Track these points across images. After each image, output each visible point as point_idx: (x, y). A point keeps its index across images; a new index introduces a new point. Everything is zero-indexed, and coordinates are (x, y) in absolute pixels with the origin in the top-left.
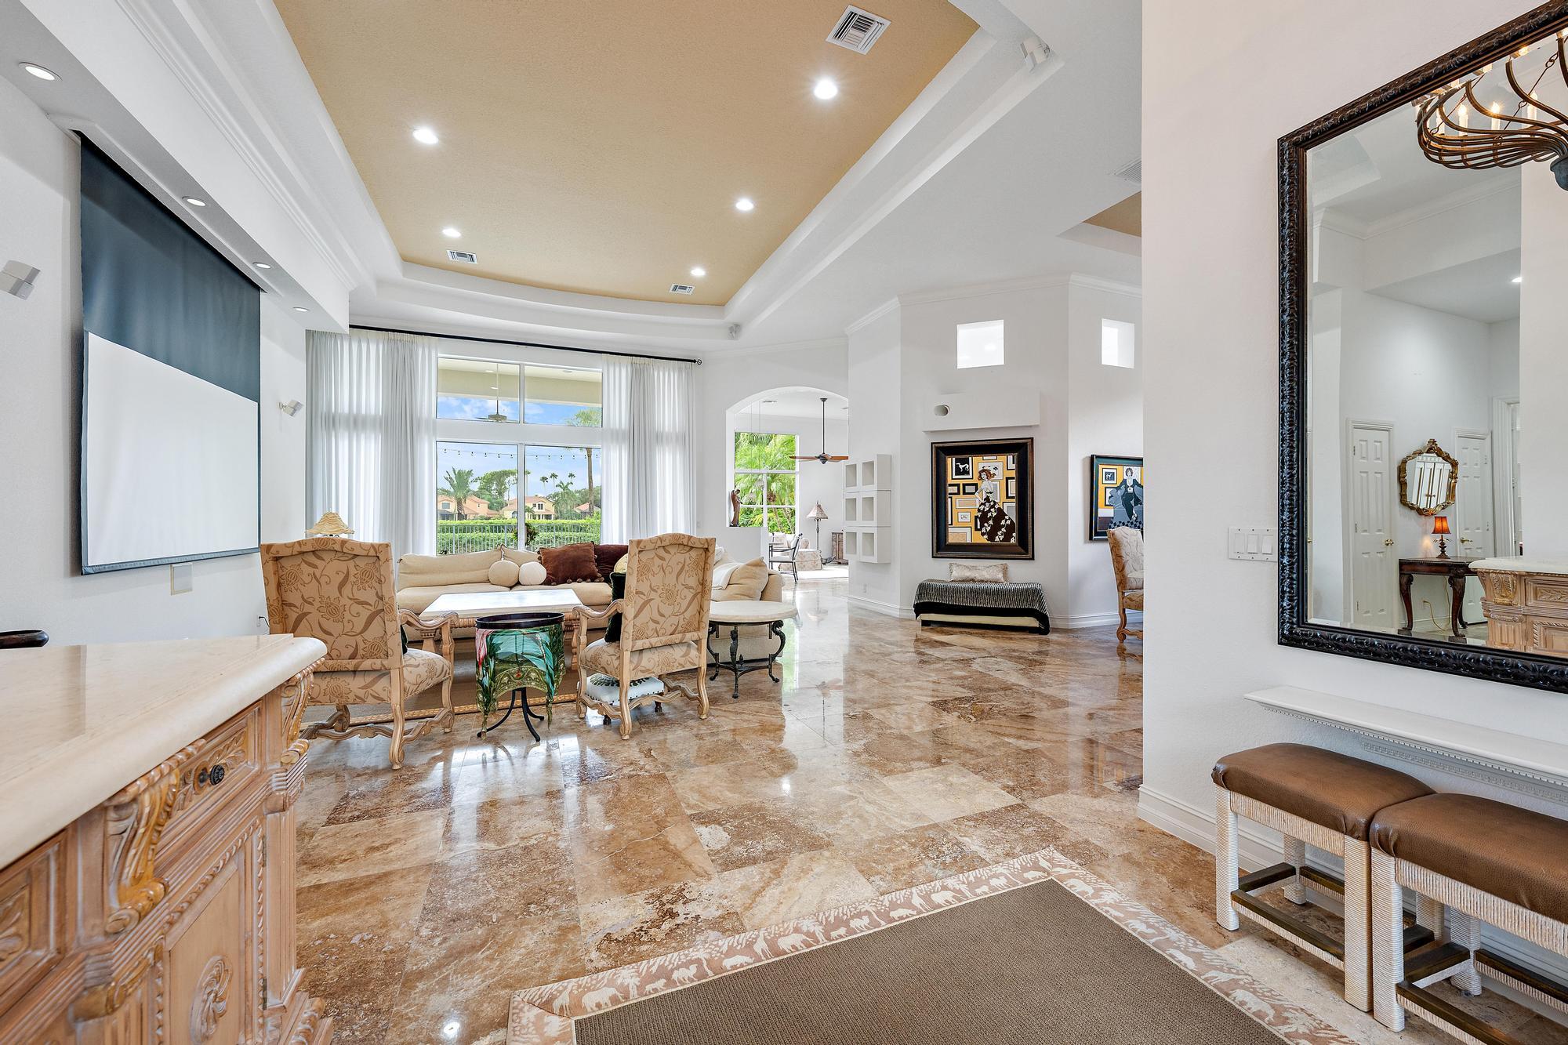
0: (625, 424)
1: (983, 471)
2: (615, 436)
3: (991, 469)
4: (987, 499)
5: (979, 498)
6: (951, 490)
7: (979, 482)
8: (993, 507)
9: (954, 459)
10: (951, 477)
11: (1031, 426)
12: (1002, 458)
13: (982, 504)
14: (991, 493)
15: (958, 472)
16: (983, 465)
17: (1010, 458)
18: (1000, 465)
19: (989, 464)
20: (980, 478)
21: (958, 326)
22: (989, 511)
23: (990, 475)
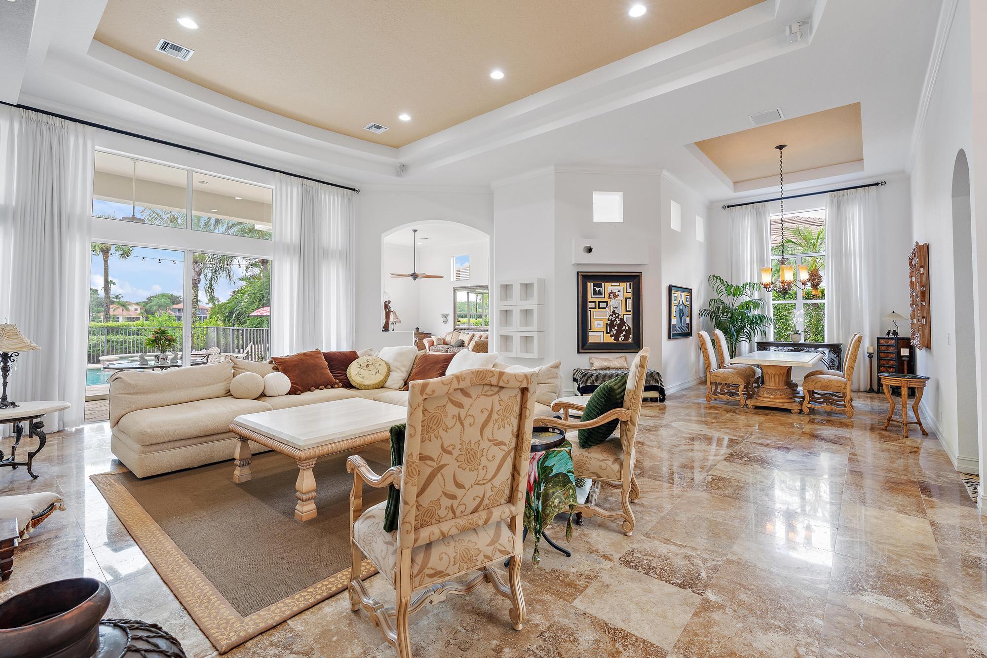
0: (296, 239)
1: (611, 293)
2: (287, 249)
3: (616, 291)
4: (614, 312)
5: (608, 312)
6: (591, 305)
7: (609, 300)
8: (617, 317)
9: (592, 284)
10: (591, 297)
11: (640, 265)
12: (623, 285)
13: (611, 315)
14: (616, 308)
15: (595, 293)
16: (612, 288)
17: (628, 284)
18: (621, 289)
19: (615, 288)
20: (609, 297)
21: (594, 192)
22: (615, 320)
23: (616, 296)
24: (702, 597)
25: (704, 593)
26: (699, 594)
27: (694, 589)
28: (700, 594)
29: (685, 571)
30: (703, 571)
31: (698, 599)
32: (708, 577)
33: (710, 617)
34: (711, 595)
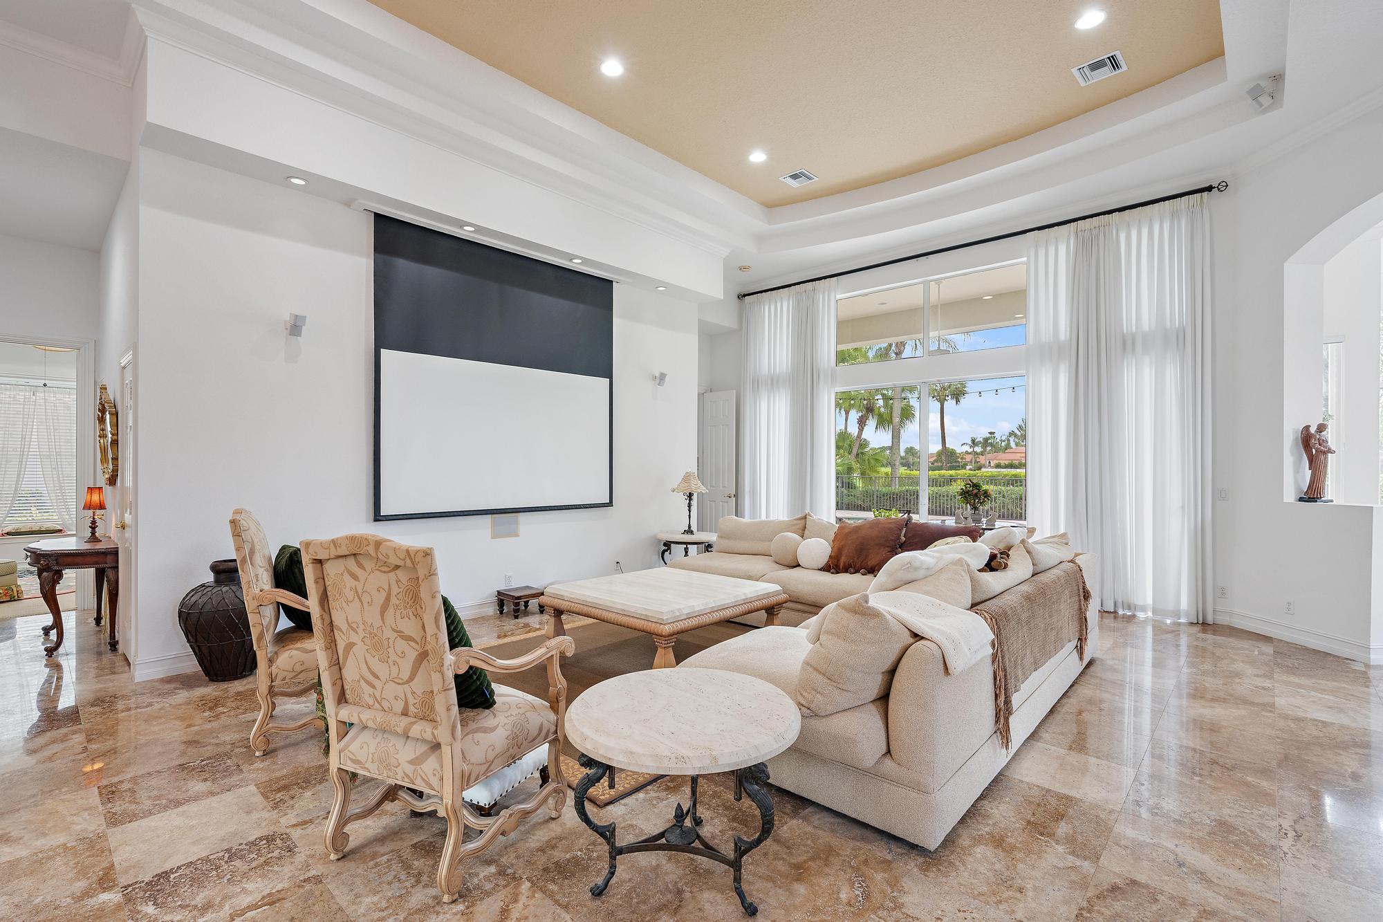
24: (121, 885)
25: (123, 892)
26: (129, 886)
27: (143, 885)
28: (126, 887)
29: (182, 890)
30: (156, 912)
31: (123, 880)
32: (139, 912)
33: (88, 878)
34: (110, 897)
